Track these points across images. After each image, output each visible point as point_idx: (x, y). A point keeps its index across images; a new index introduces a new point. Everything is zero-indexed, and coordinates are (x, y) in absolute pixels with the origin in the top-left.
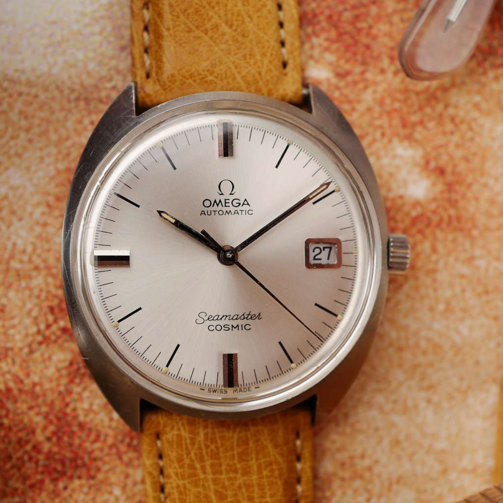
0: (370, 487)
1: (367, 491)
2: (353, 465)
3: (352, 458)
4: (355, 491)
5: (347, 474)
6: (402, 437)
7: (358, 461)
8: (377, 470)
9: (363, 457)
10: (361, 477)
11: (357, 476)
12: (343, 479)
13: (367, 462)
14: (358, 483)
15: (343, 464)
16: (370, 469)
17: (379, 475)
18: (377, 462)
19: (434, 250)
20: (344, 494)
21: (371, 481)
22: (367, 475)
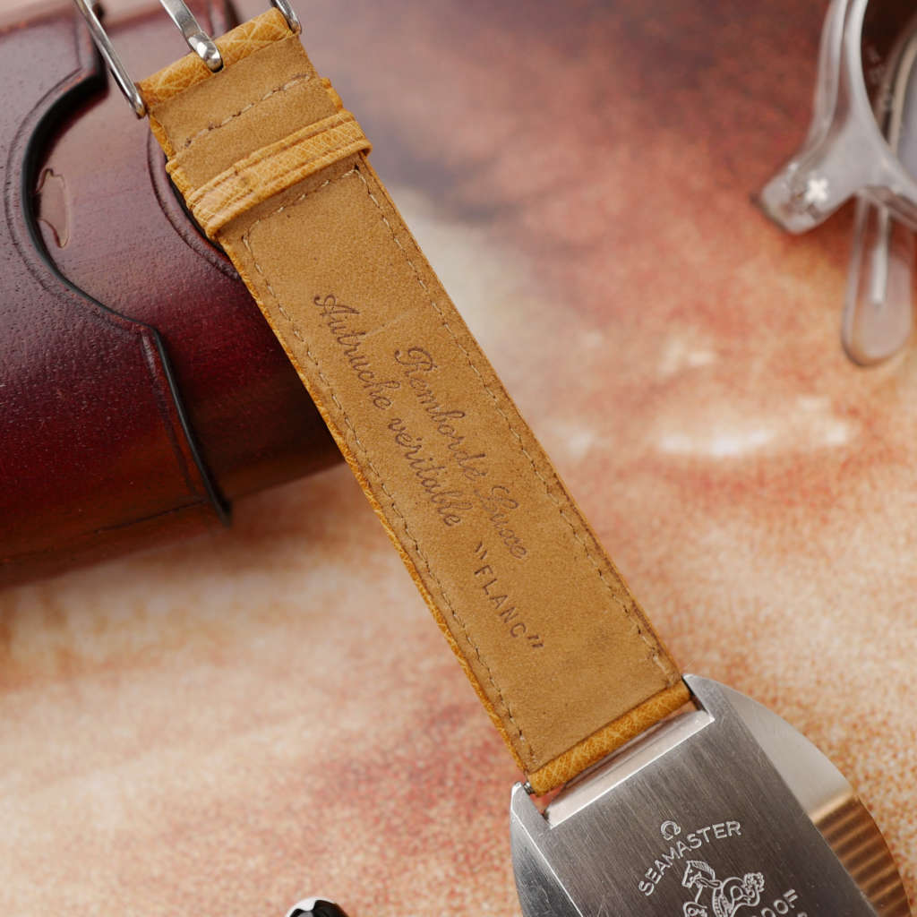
0: (892, 741)
1: (890, 747)
2: (865, 724)
3: (862, 717)
4: (878, 750)
5: (863, 736)
6: (907, 681)
7: (869, 719)
8: (893, 723)
9: (873, 713)
10: (879, 734)
11: (874, 734)
12: (860, 742)
13: (880, 717)
14: (877, 741)
15: (855, 726)
16: (885, 723)
17: (898, 728)
18: (890, 714)
19: (874, 487)
20: (866, 757)
21: (891, 736)
22: (884, 730)
